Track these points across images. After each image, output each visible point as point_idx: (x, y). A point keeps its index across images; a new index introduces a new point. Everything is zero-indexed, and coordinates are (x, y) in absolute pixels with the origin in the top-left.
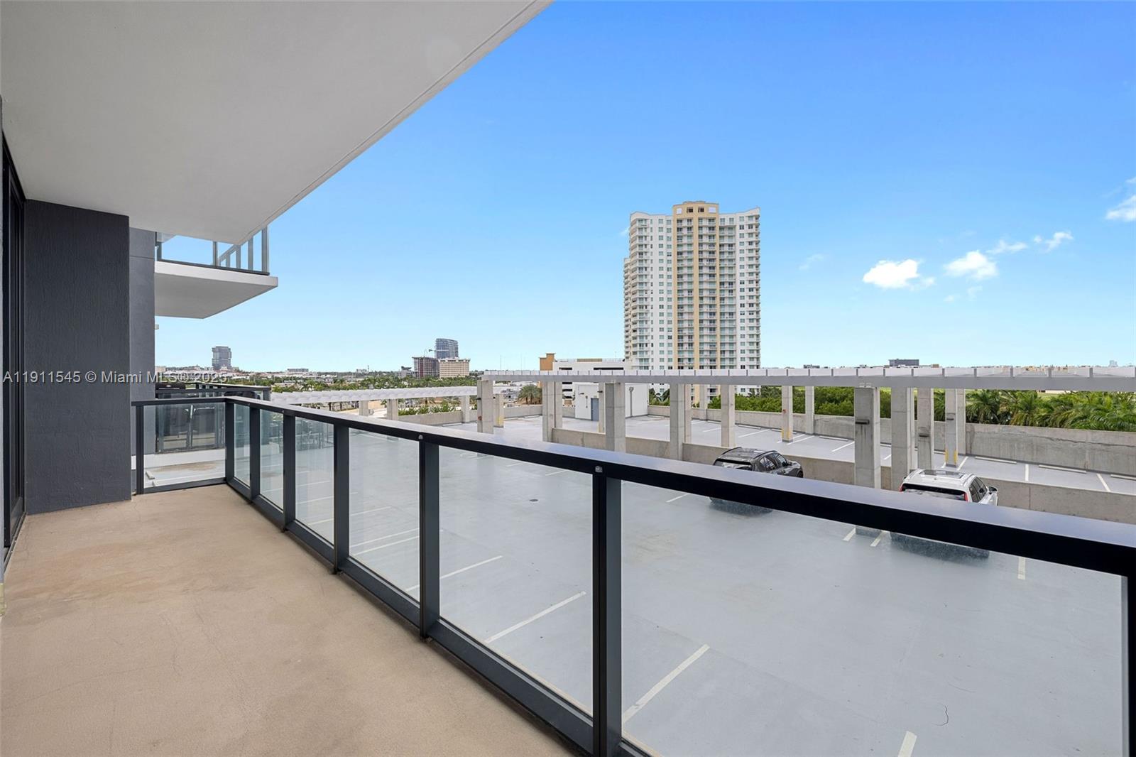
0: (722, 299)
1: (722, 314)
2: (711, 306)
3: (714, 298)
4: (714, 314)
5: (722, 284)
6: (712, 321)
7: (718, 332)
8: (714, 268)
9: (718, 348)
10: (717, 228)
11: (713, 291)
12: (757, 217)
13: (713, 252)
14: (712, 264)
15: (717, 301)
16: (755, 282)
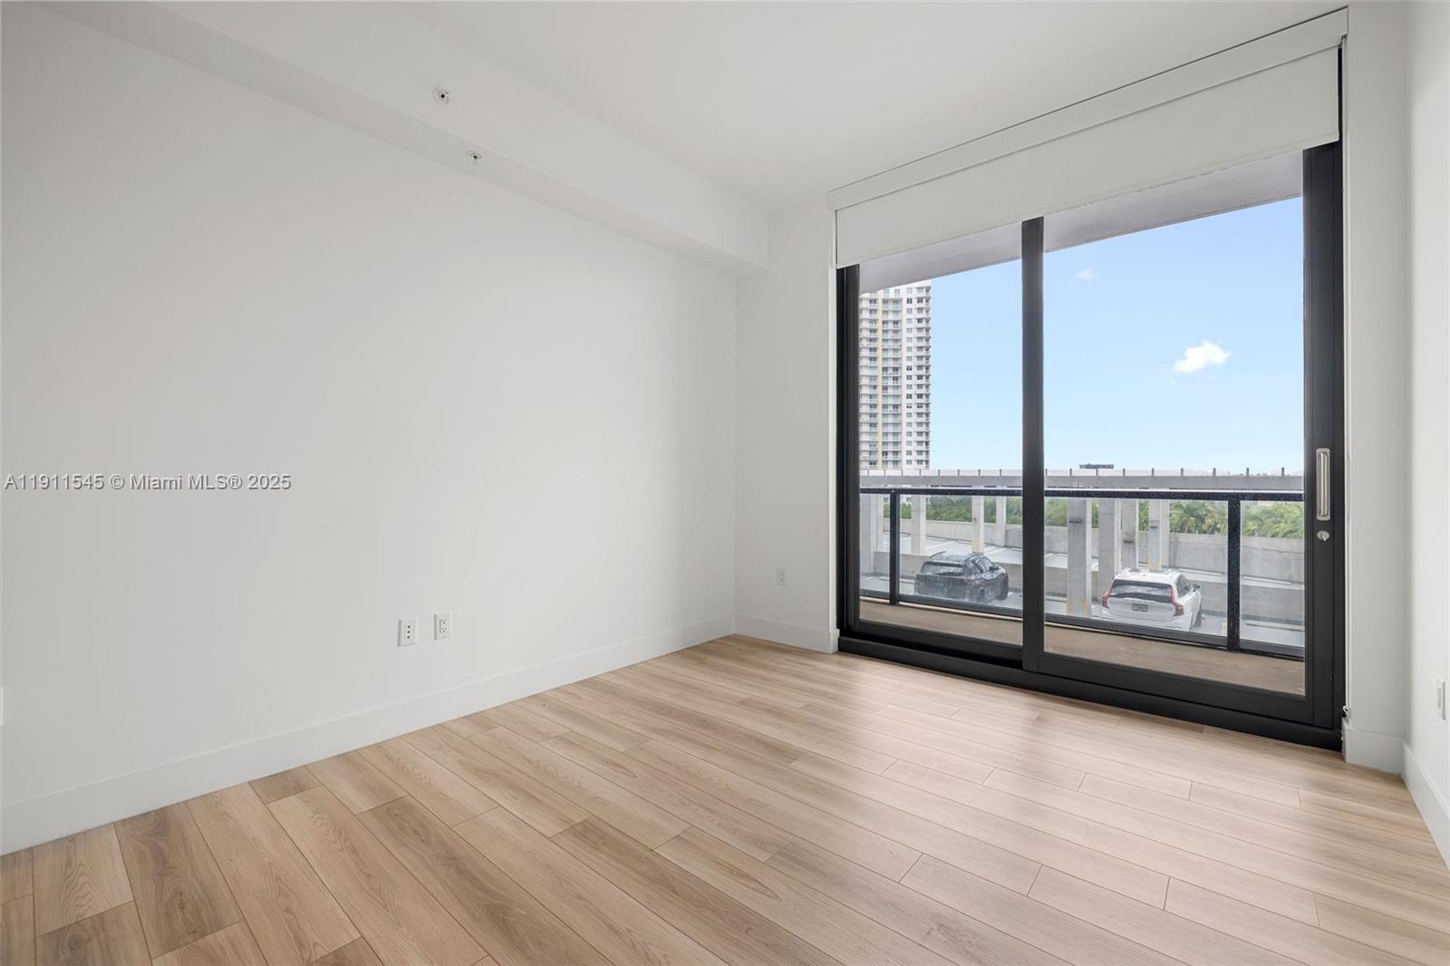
0: (885, 388)
1: (885, 406)
2: (871, 396)
3: (875, 387)
4: (875, 406)
5: (885, 369)
6: (873, 415)
7: (880, 429)
8: (875, 349)
9: (880, 448)
10: (880, 301)
11: (873, 378)
12: (928, 289)
13: (875, 331)
14: (873, 345)
15: (879, 391)
16: (924, 368)
